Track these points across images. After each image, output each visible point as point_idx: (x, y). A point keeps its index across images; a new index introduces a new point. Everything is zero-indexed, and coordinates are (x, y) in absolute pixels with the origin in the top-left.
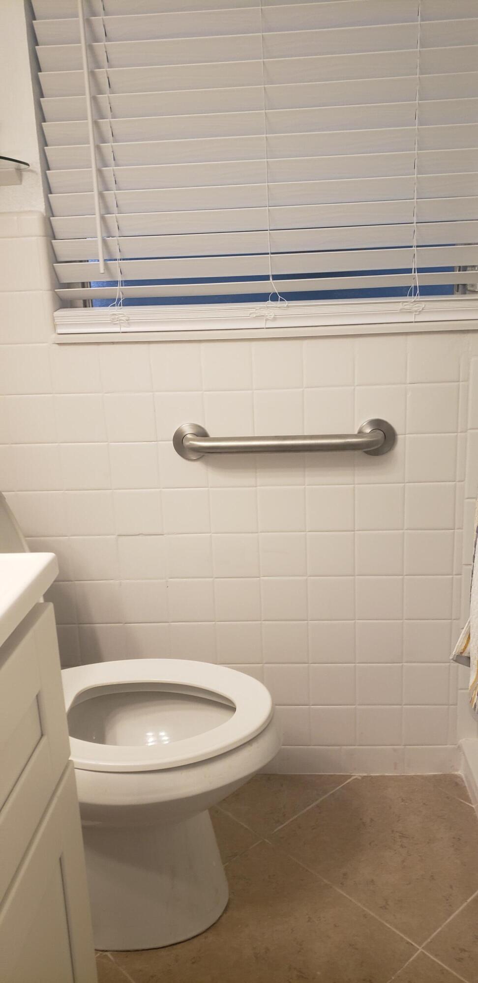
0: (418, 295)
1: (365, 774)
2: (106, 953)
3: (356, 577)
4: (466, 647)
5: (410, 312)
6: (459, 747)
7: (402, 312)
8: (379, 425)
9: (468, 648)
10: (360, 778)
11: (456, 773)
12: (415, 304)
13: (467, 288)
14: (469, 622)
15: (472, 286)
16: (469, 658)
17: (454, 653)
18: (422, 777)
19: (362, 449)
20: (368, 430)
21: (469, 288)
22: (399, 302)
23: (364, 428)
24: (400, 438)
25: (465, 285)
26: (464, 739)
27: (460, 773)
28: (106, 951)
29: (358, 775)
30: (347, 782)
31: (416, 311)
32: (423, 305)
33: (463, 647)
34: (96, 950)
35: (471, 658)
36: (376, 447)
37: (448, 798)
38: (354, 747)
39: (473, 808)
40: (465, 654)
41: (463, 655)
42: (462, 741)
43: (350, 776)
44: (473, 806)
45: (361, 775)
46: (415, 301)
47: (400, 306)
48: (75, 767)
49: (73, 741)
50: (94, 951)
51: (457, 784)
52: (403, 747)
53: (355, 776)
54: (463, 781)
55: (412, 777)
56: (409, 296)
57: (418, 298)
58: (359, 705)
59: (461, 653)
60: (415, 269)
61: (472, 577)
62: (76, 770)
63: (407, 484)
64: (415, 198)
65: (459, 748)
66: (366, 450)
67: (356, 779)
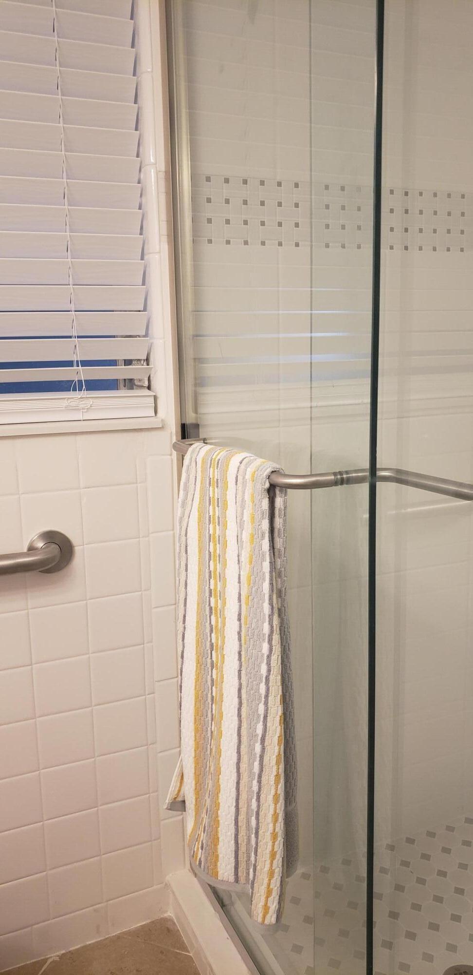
0: (84, 390)
1: (63, 952)
3: (38, 719)
4: (179, 791)
5: (76, 409)
6: (166, 884)
7: (68, 409)
8: (51, 537)
9: (182, 792)
10: (57, 959)
11: (166, 915)
12: (81, 401)
13: (135, 383)
14: (181, 760)
15: (140, 380)
16: (184, 802)
17: (167, 801)
18: (129, 933)
19: (36, 569)
20: (40, 544)
21: (137, 383)
22: (64, 399)
23: (35, 542)
24: (77, 550)
25: (131, 380)
26: (171, 875)
27: (170, 914)
29: (54, 955)
30: (43, 969)
31: (83, 409)
32: (91, 401)
33: (176, 793)
35: (186, 802)
36: (53, 564)
37: (162, 952)
38: (49, 922)
39: (191, 957)
40: (180, 799)
41: (177, 800)
42: (169, 878)
43: (45, 961)
44: (191, 955)
45: (58, 953)
46: (81, 398)
47: (65, 403)
51: (168, 930)
52: (105, 904)
53: (51, 957)
54: (174, 924)
55: (118, 937)
56: (73, 391)
57: (84, 393)
58: (50, 869)
59: (175, 798)
60: (77, 361)
61: (180, 710)
63: (89, 601)
64: (71, 283)
65: (167, 886)
66: (42, 569)
67: (54, 962)
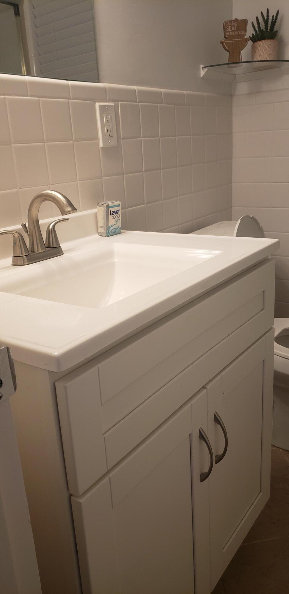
2: (280, 449)
28: (280, 448)
34: (272, 445)
48: (275, 353)
49: (275, 343)
50: (271, 446)
62: (274, 355)
